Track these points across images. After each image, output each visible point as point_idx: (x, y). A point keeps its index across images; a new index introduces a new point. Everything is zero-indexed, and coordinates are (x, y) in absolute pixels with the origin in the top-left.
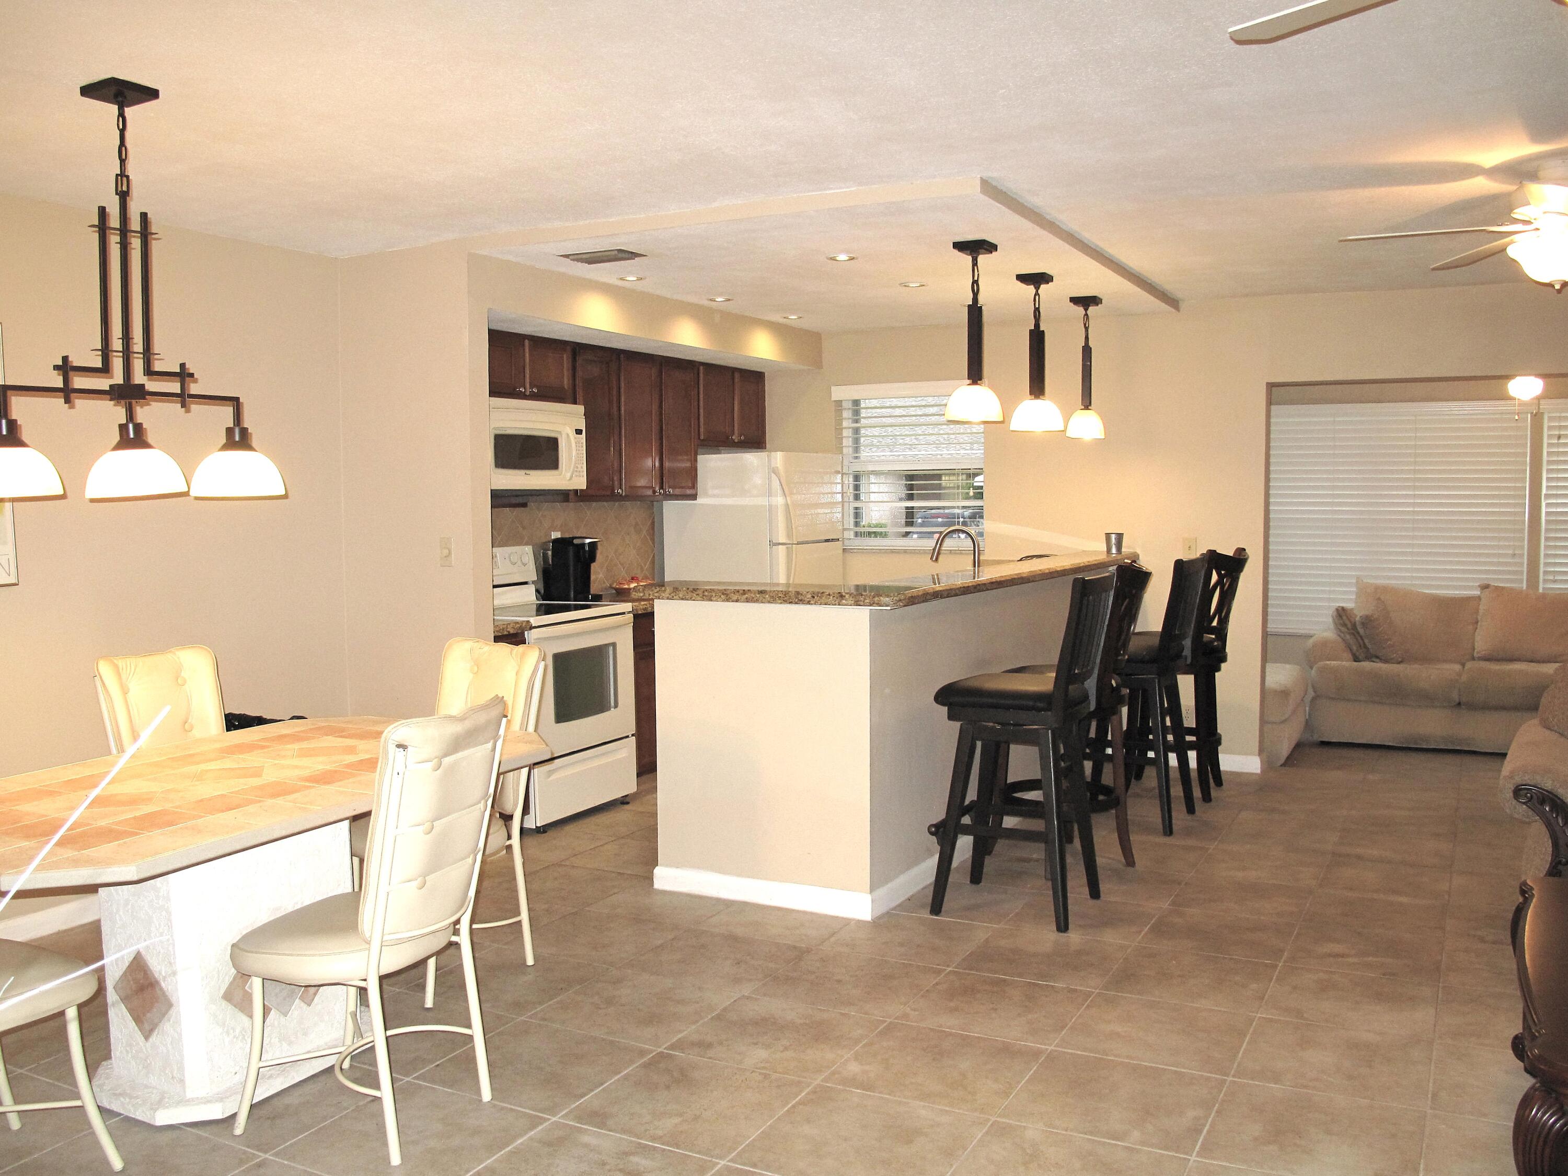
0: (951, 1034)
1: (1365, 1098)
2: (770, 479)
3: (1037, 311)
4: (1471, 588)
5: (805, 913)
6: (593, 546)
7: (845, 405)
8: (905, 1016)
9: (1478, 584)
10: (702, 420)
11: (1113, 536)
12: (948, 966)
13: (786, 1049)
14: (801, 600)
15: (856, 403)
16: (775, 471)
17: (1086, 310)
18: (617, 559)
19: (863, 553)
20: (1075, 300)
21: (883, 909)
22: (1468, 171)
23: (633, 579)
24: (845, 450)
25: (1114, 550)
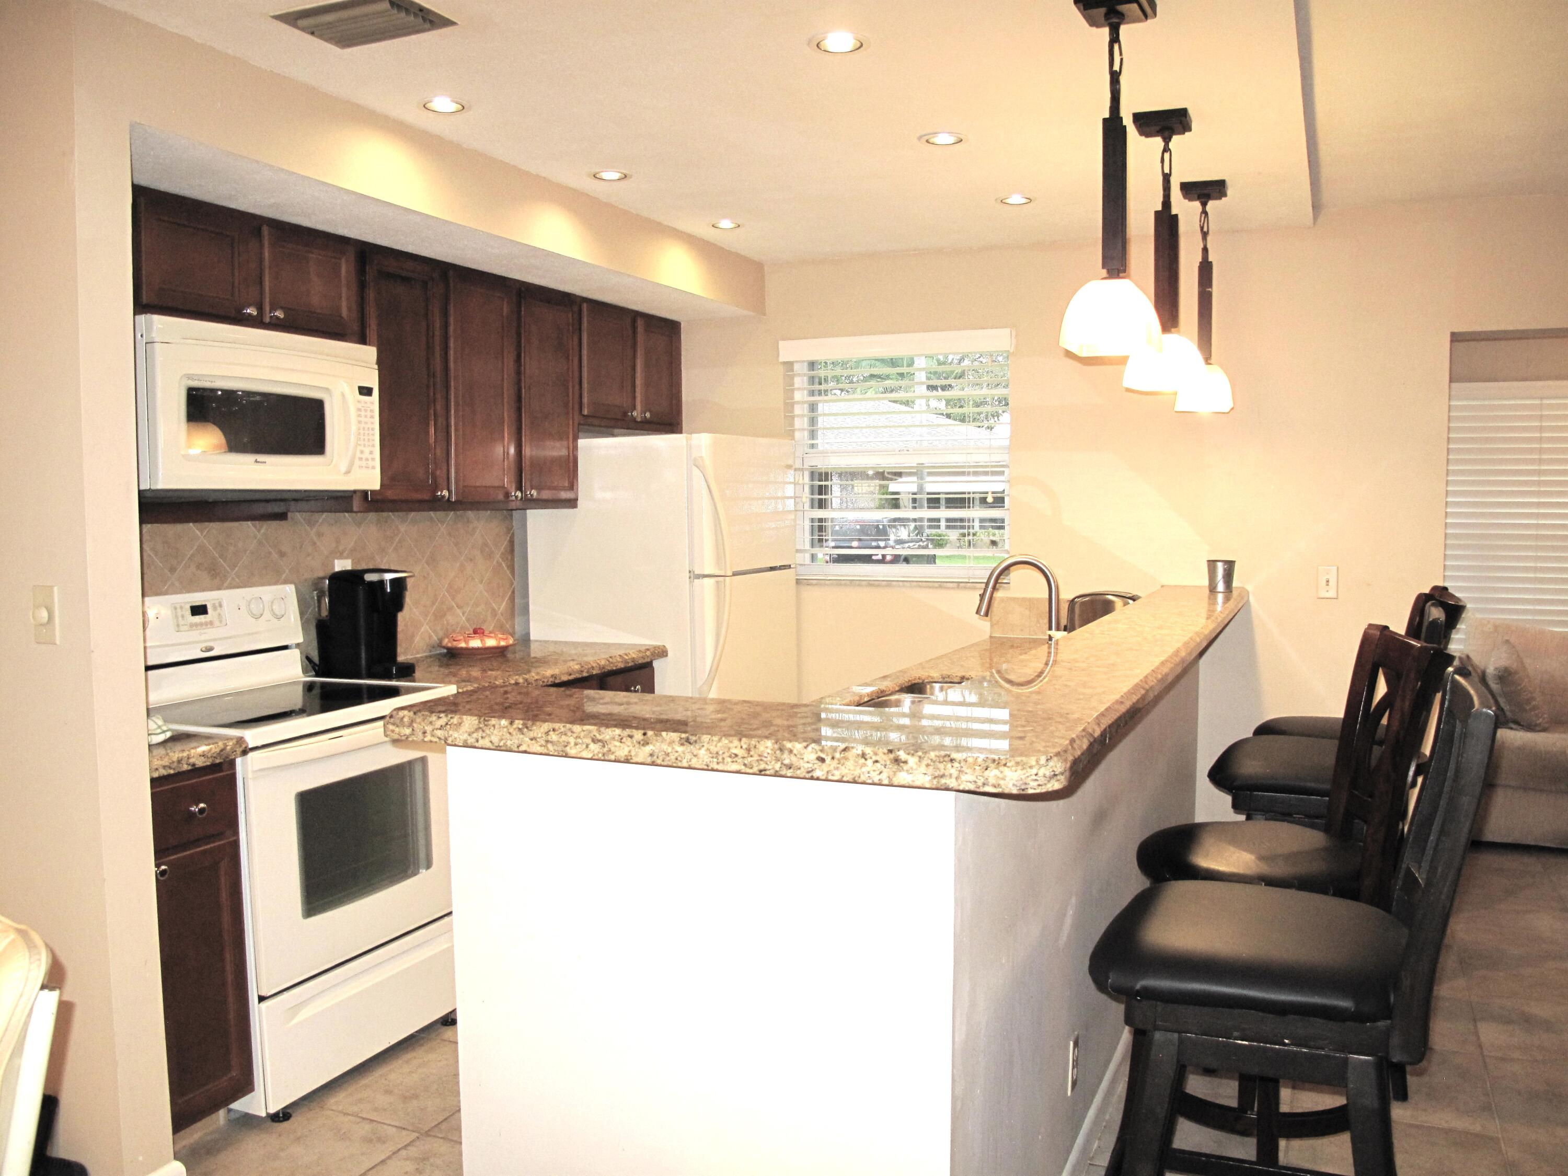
2: (690, 474)
3: (1166, 180)
6: (399, 585)
7: (797, 367)
10: (585, 385)
11: (1218, 566)
15: (813, 366)
16: (697, 464)
17: (1204, 205)
18: (453, 599)
20: (1187, 189)
23: (475, 632)
24: (798, 435)
25: (1221, 587)
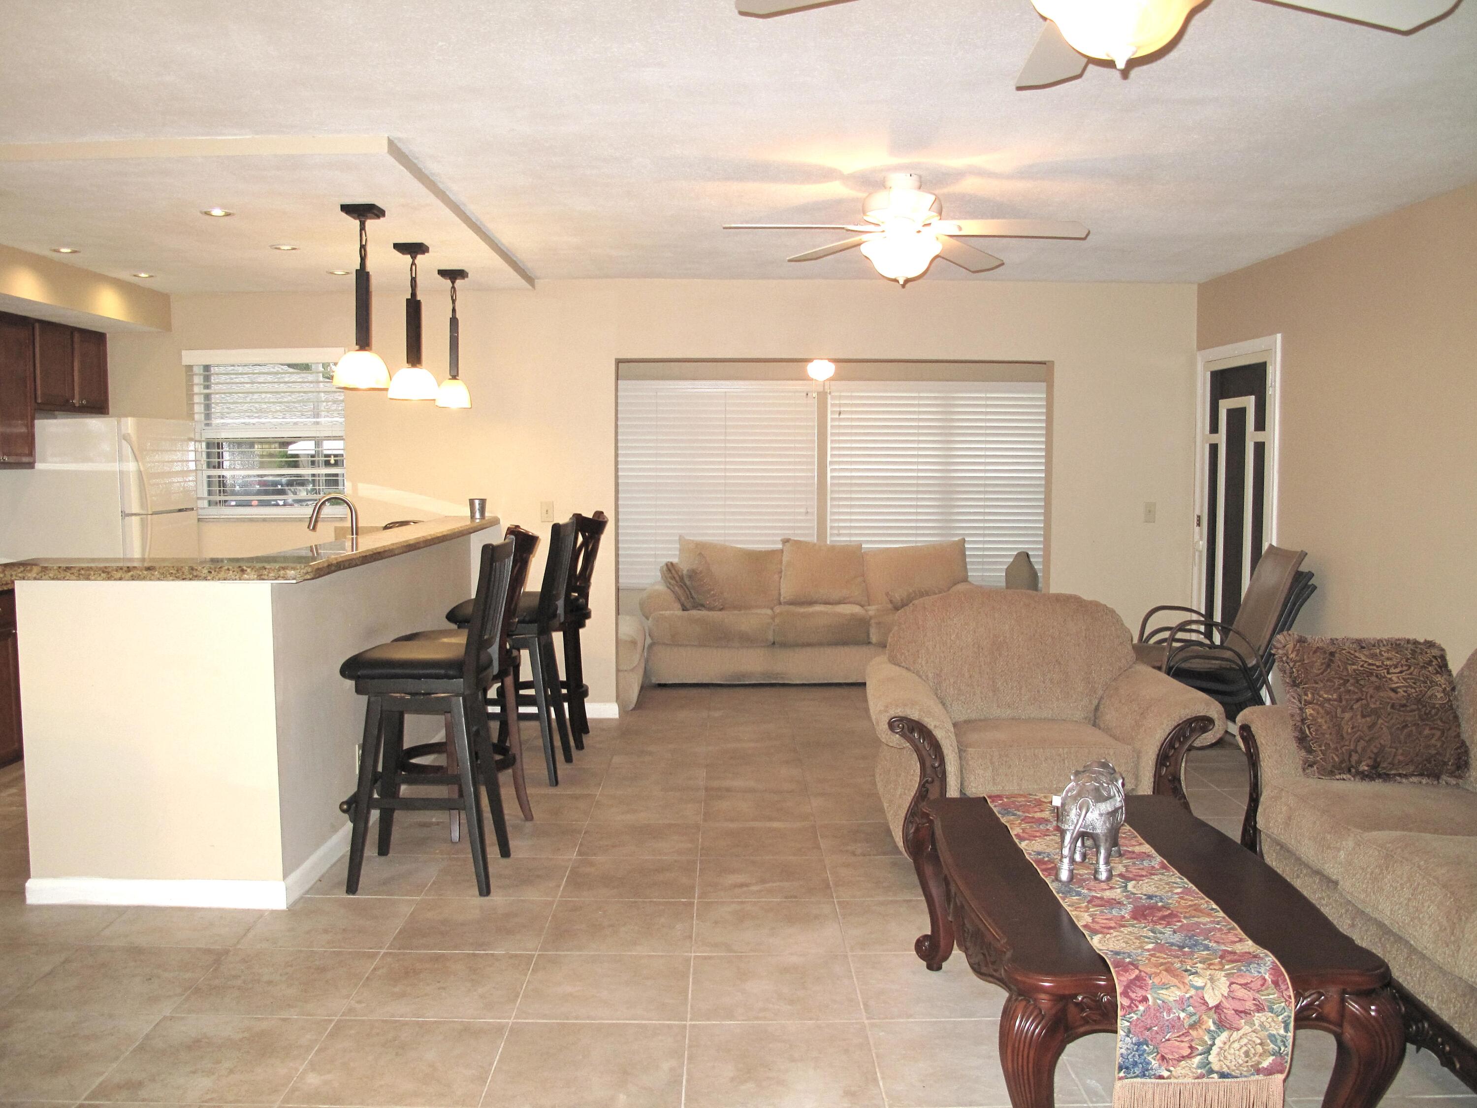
0: (406, 1023)
1: (811, 1019)
2: (120, 446)
3: (414, 280)
4: (774, 542)
5: (210, 909)
7: (196, 370)
8: (351, 1010)
9: (780, 539)
10: (38, 382)
11: (477, 502)
12: (381, 948)
13: (231, 1071)
14: (196, 576)
15: (207, 368)
16: (126, 438)
17: (453, 283)
19: (219, 522)
20: (443, 273)
21: (296, 895)
22: (827, 175)
24: (197, 417)
25: (478, 515)
